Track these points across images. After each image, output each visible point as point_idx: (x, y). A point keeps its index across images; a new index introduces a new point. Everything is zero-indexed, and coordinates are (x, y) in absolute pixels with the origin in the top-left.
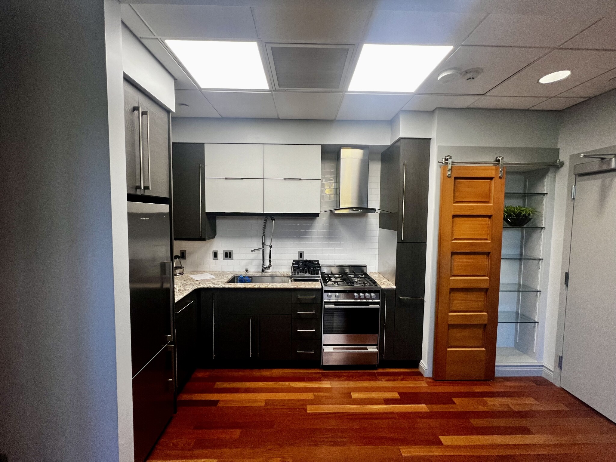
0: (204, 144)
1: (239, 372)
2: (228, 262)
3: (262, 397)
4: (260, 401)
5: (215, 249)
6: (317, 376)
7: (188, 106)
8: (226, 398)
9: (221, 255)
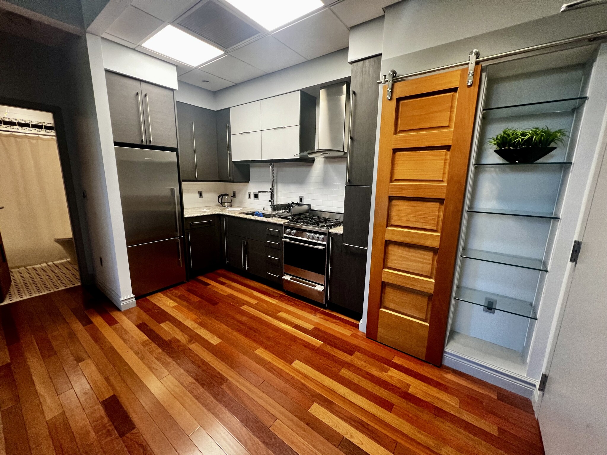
0: (229, 108)
1: (238, 277)
2: (256, 201)
3: (230, 291)
4: (226, 292)
5: (249, 191)
6: (276, 295)
7: (208, 82)
8: (215, 285)
9: (252, 196)
